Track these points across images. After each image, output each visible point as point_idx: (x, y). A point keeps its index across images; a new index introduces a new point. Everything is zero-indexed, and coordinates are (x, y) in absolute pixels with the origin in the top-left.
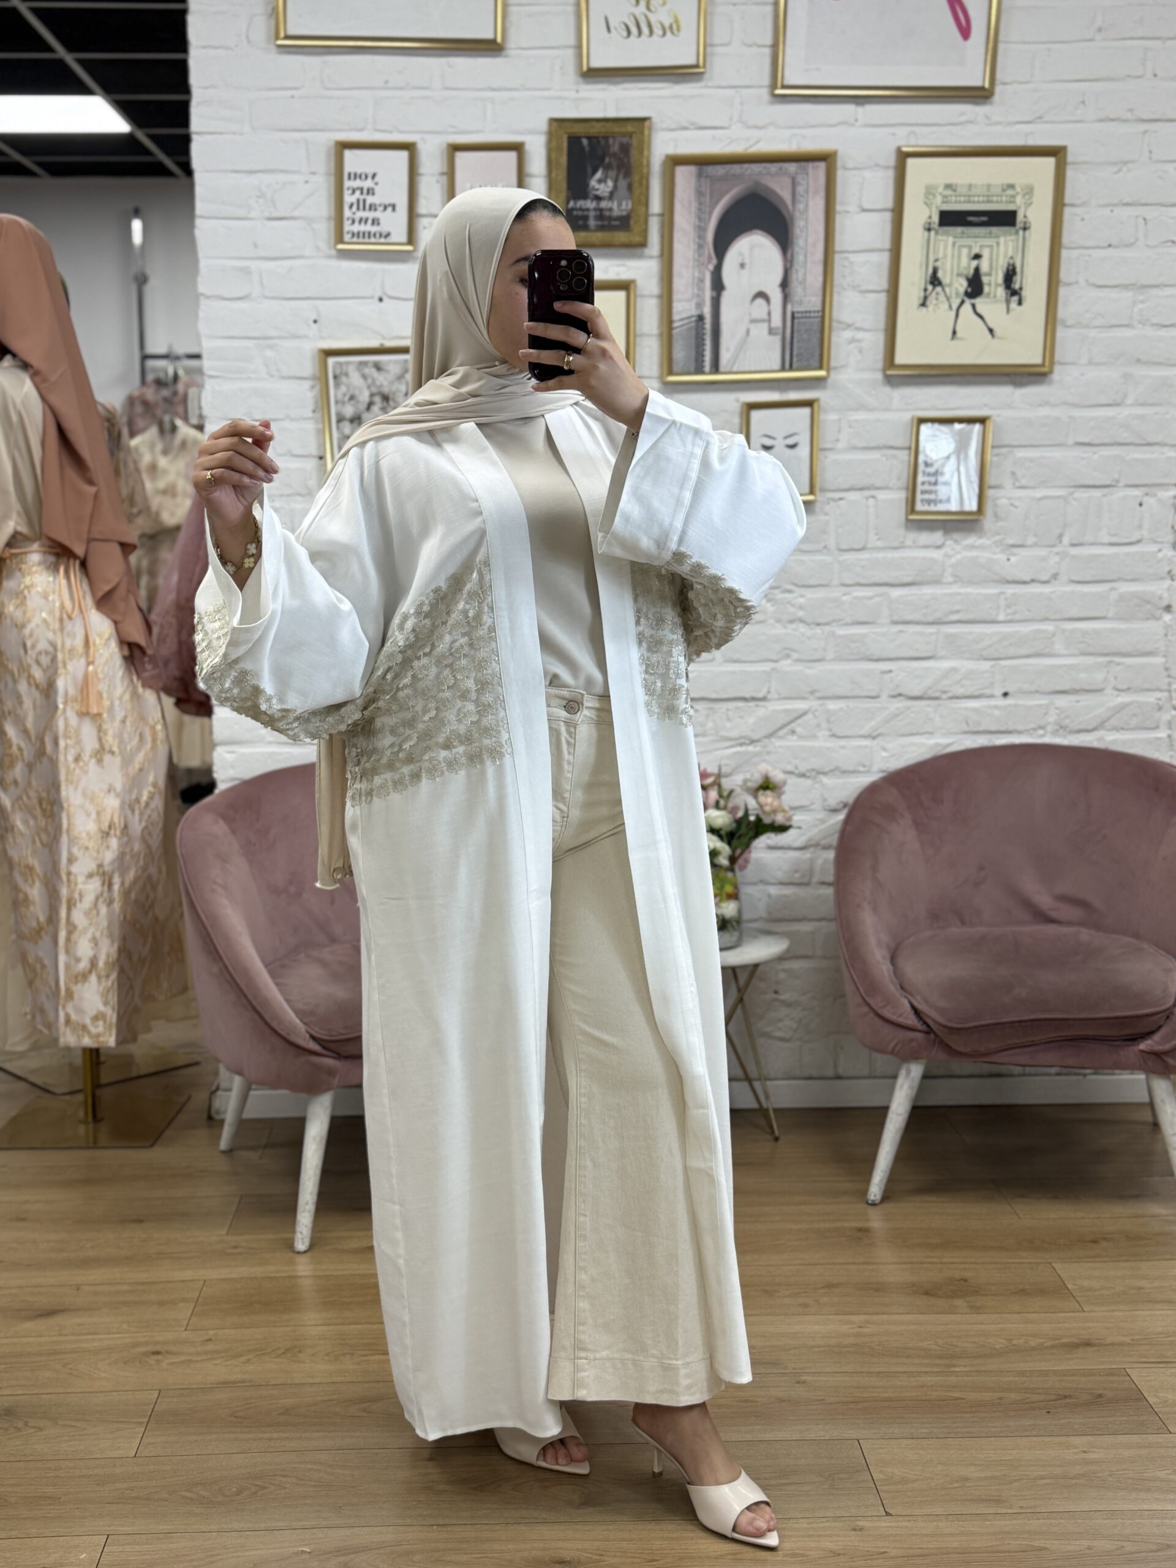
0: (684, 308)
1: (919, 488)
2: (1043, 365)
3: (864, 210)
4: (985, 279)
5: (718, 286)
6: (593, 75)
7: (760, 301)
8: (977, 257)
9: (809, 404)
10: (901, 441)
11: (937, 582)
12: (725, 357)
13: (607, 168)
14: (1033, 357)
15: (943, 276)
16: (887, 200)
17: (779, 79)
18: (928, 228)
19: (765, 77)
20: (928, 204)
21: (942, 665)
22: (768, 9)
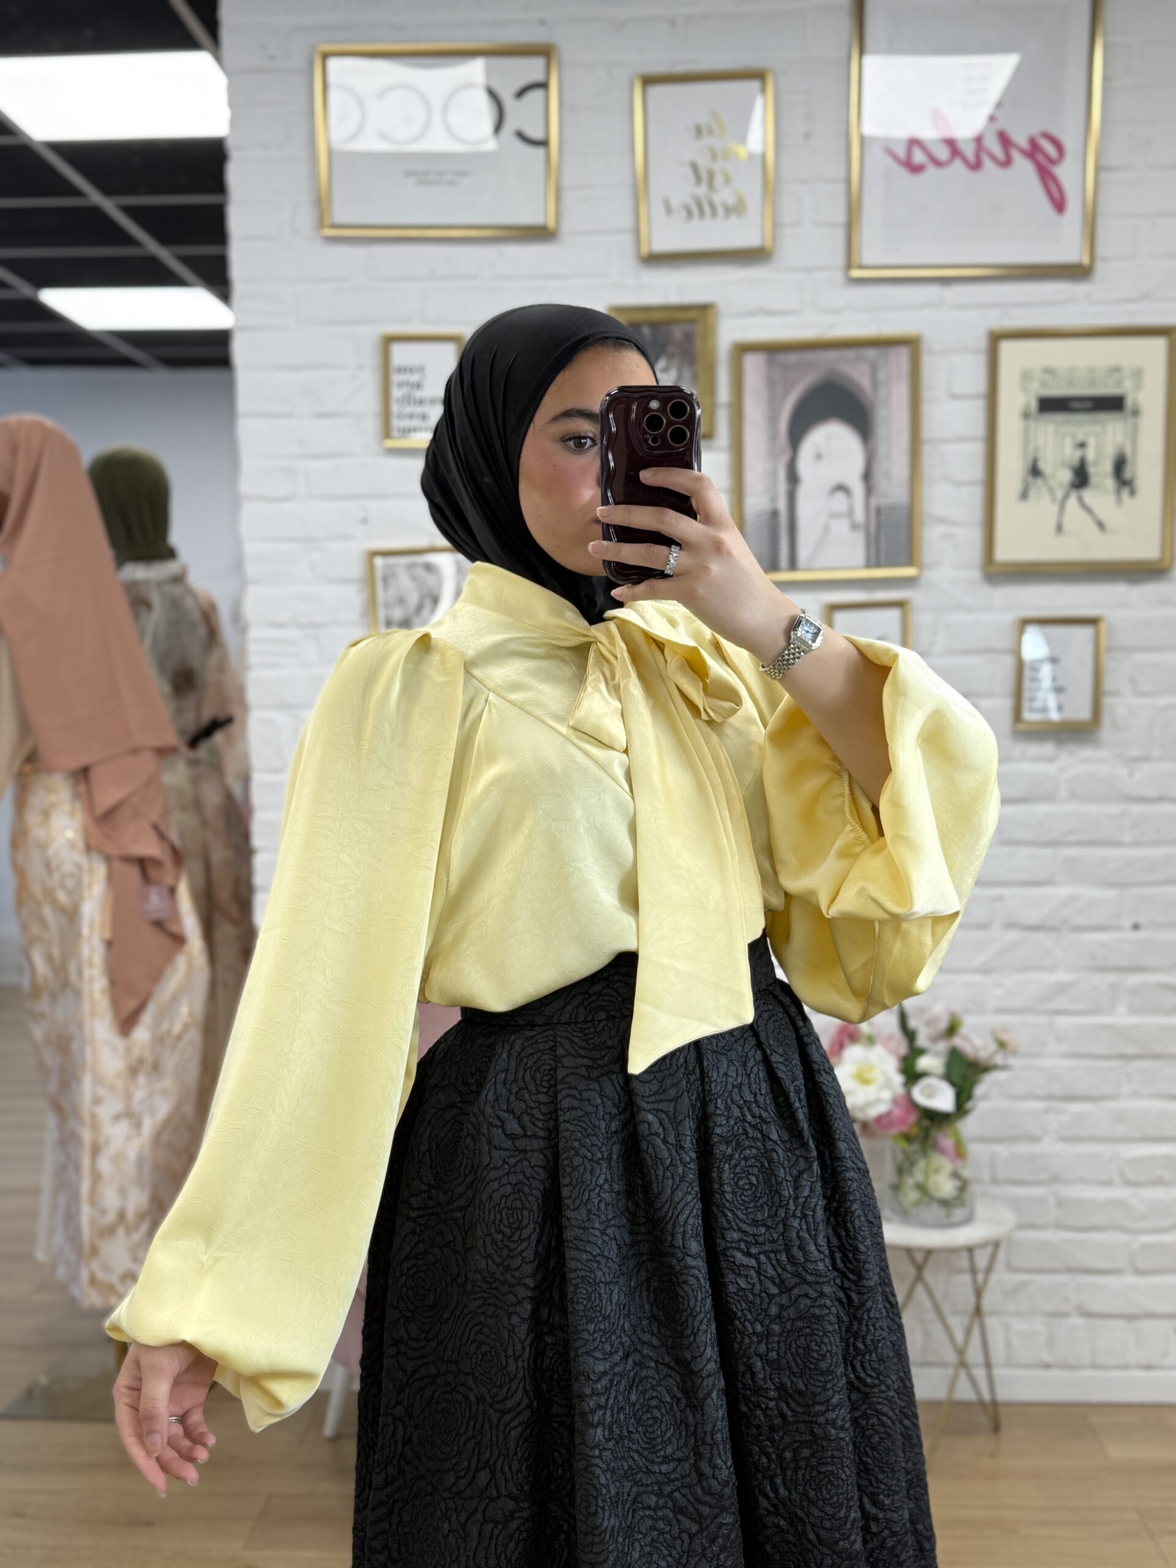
0: (756, 502)
1: (1026, 695)
2: (1161, 560)
3: (954, 397)
4: (1092, 470)
5: (793, 478)
6: (655, 260)
7: (840, 496)
8: (1082, 445)
9: (900, 604)
10: (1006, 643)
11: (1050, 798)
12: (804, 553)
13: (671, 356)
14: (1148, 549)
15: (1045, 466)
16: (980, 385)
17: (855, 260)
18: (1026, 415)
19: (838, 258)
20: (1025, 389)
21: (1064, 891)
22: (841, 187)
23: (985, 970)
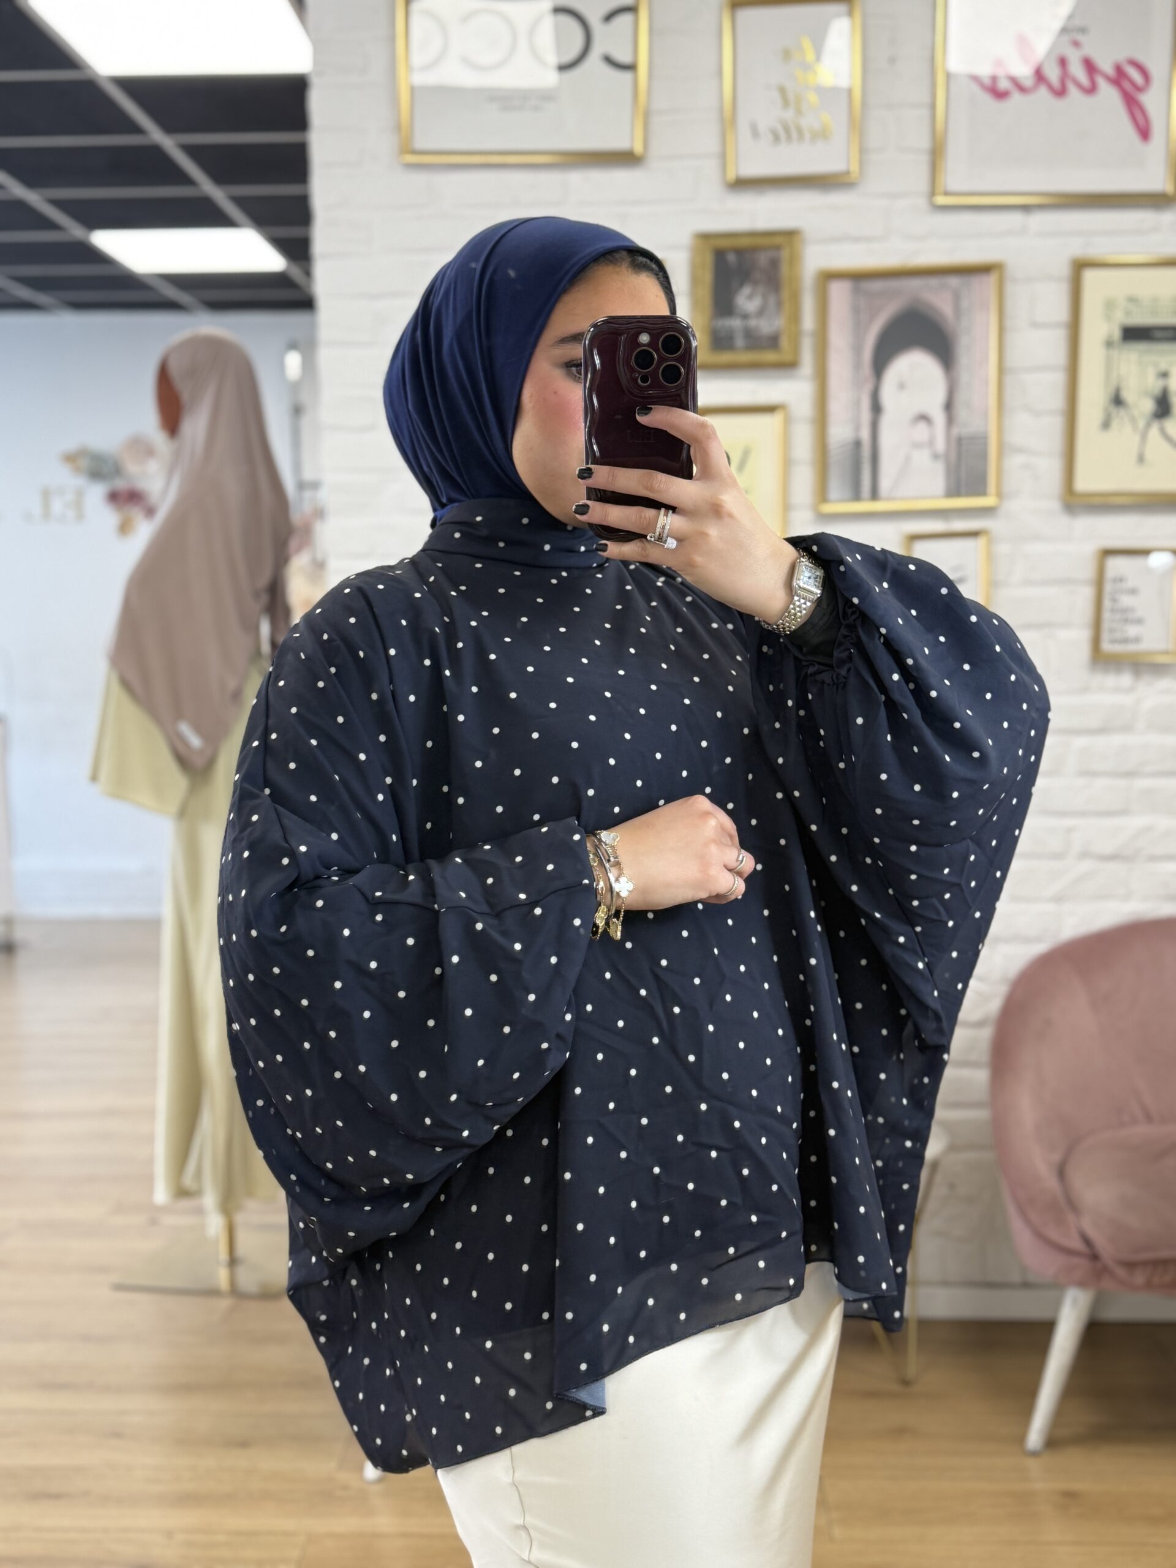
0: (840, 432)
1: (1106, 625)
3: (1035, 325)
5: (877, 408)
6: (741, 185)
7: (922, 426)
8: (1165, 375)
9: (978, 535)
10: (1081, 575)
11: (1127, 728)
12: (885, 484)
13: (755, 283)
15: (1128, 396)
16: (1062, 313)
17: (940, 188)
18: (1109, 344)
19: (923, 185)
20: (1108, 317)
21: (1137, 822)
22: (925, 113)
23: (1058, 899)
